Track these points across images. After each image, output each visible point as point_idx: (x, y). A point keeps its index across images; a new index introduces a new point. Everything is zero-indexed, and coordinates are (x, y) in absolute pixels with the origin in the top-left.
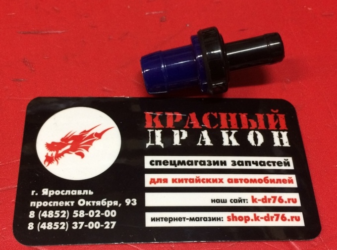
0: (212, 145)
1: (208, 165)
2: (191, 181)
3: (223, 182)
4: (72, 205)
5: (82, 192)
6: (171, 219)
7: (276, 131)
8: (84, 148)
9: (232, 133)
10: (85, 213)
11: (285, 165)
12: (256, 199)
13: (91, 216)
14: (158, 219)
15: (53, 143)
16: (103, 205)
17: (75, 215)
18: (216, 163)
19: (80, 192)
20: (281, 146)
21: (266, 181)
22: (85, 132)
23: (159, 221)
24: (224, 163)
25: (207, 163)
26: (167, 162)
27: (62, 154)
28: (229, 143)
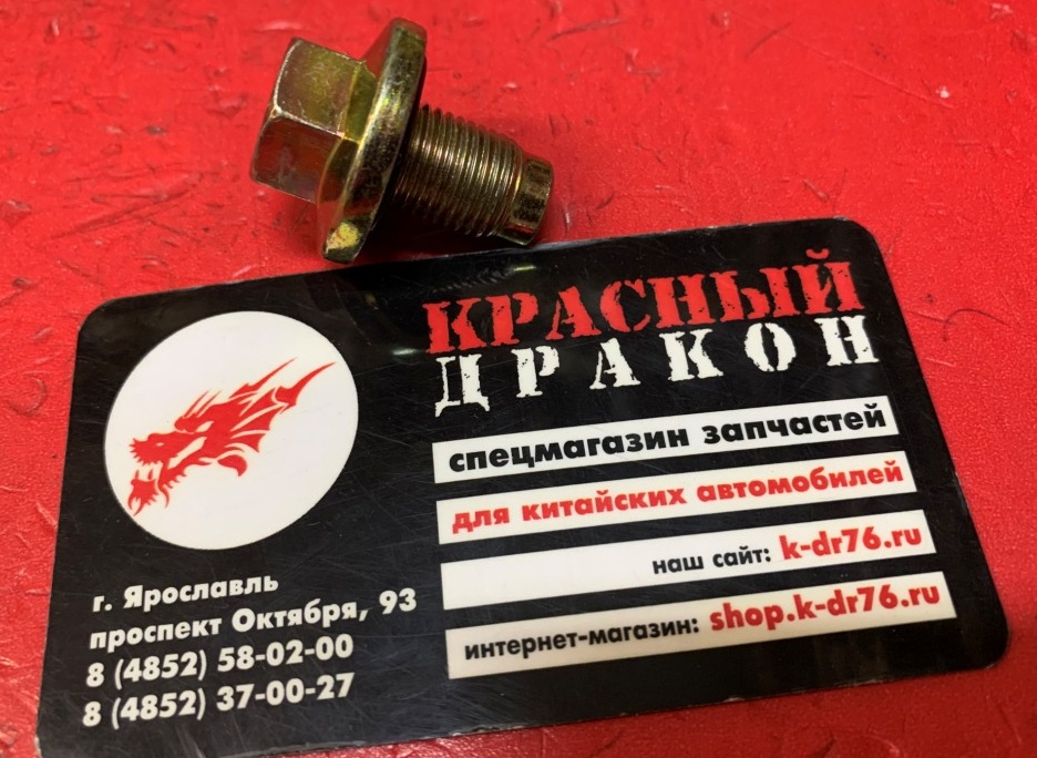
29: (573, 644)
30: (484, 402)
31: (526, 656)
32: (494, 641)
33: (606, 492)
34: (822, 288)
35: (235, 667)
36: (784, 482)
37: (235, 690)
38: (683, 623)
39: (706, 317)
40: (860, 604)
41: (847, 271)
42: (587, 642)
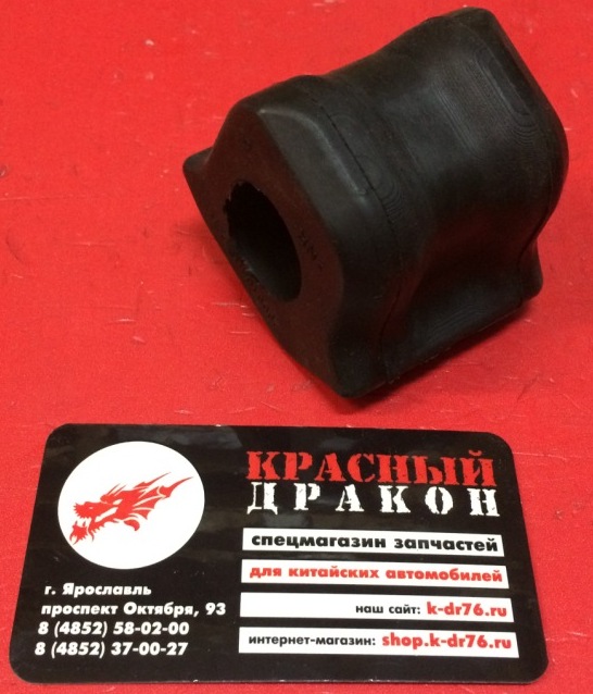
0: (362, 510)
2: (323, 573)
4: (114, 612)
11: (489, 549)
12: (434, 607)
13: (145, 632)
14: (261, 640)
15: (88, 504)
16: (167, 613)
18: (367, 543)
19: (128, 591)
22: (144, 485)
24: (382, 543)
25: (351, 542)
26: (283, 539)
27: (101, 523)
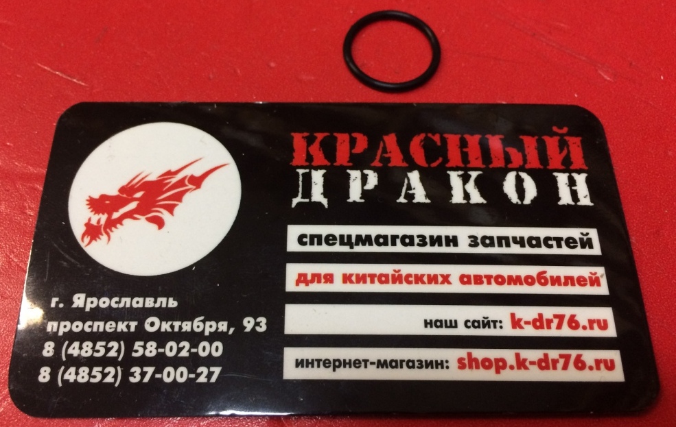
1: (418, 245)
3: (449, 283)
5: (155, 302)
6: (337, 364)
7: (563, 171)
8: (165, 207)
9: (470, 176)
10: (157, 348)
17: (137, 351)
20: (573, 203)
21: (543, 281)
23: (313, 367)
28: (464, 198)
29: (366, 367)
30: (325, 202)
31: (334, 370)
32: (315, 358)
33: (399, 271)
34: (560, 153)
35: (144, 354)
36: (518, 278)
37: (142, 369)
38: (439, 362)
39: (479, 164)
40: (560, 365)
41: (579, 144)
42: (375, 366)
